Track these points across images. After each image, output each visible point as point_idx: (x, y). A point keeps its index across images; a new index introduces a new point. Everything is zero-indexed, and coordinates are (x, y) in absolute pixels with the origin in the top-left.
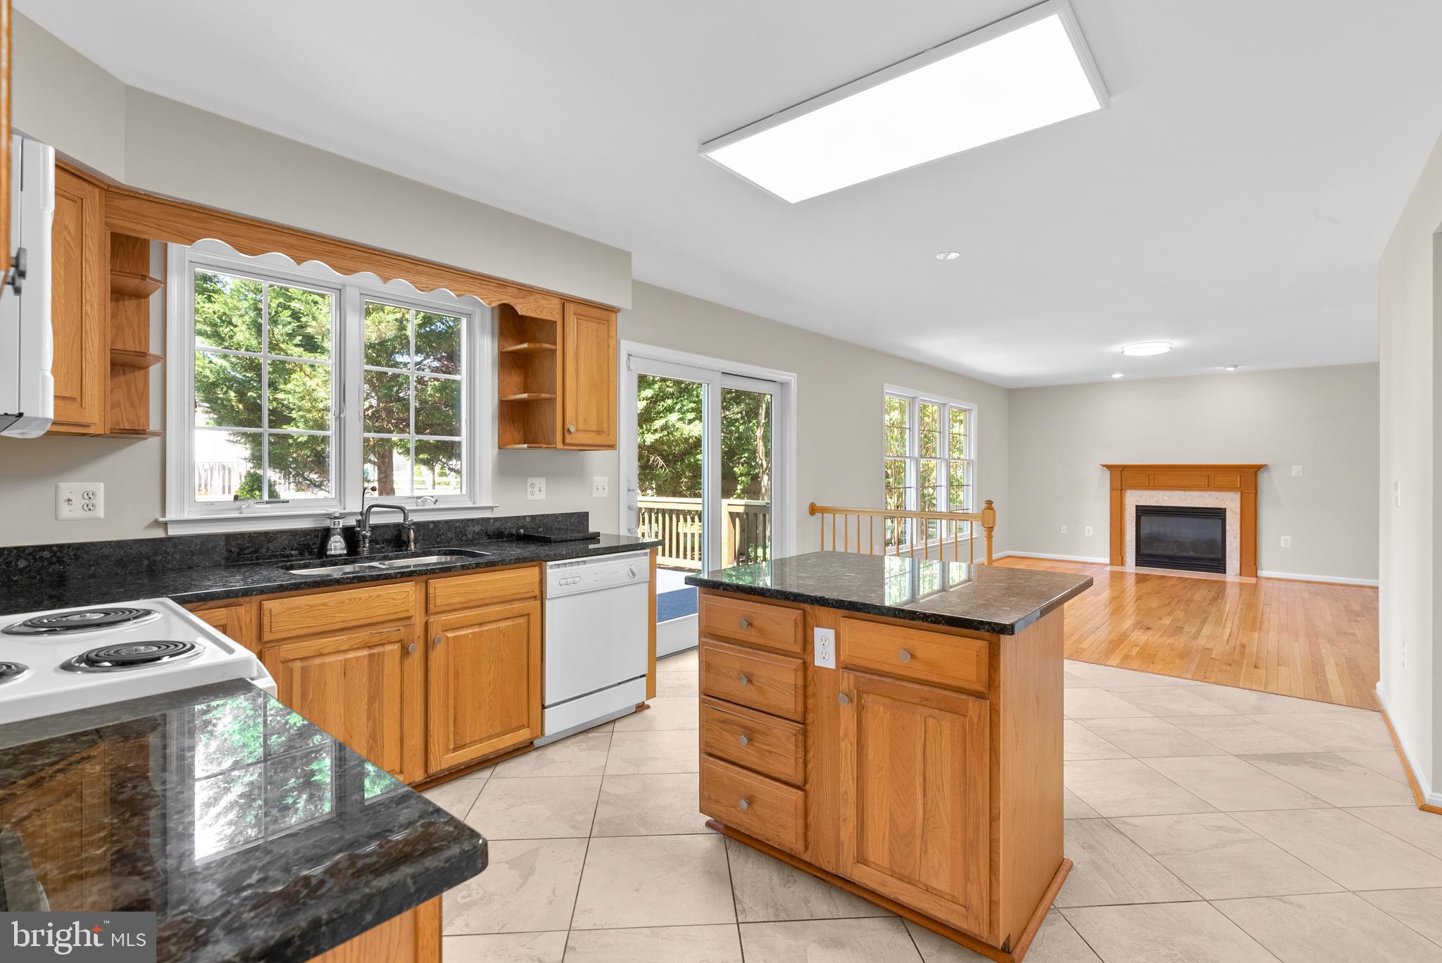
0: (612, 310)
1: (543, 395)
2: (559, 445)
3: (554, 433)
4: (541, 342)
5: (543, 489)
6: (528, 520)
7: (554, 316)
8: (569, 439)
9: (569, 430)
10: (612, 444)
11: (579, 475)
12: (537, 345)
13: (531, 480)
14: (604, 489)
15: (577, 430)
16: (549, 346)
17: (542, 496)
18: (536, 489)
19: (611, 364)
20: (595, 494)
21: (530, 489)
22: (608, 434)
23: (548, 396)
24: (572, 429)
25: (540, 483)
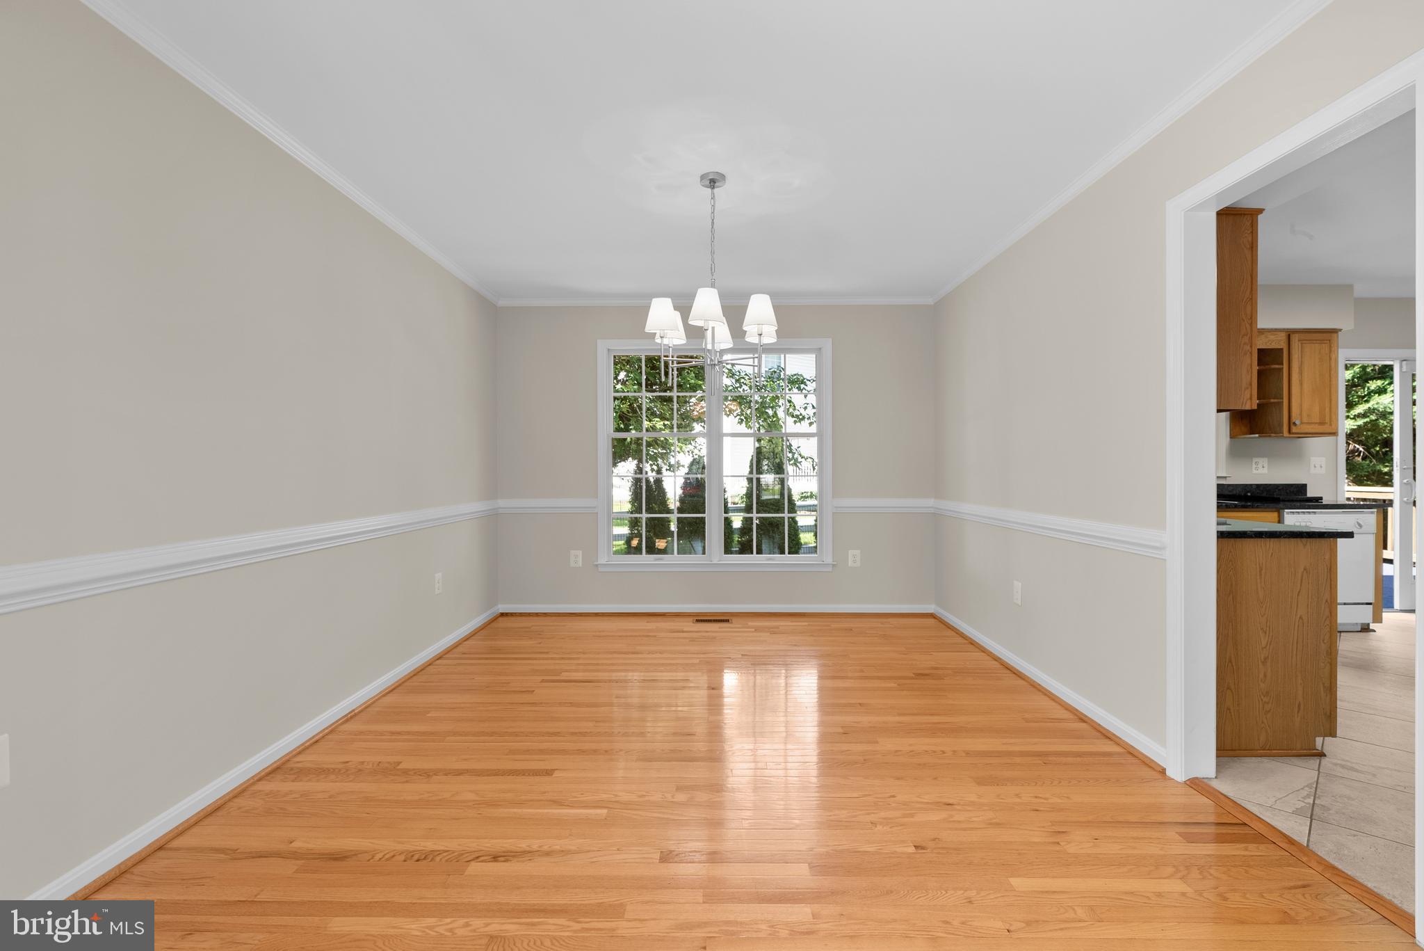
0: (1334, 331)
1: (1272, 400)
2: (1286, 433)
3: (1281, 425)
4: (1268, 364)
5: (1266, 465)
6: (1254, 487)
7: (1283, 345)
8: (1294, 429)
9: (1294, 423)
10: (1334, 431)
11: (1299, 456)
12: (1267, 367)
13: (1255, 460)
14: (1321, 467)
15: (1302, 423)
16: (1277, 366)
17: (1265, 471)
18: (1260, 466)
19: (1333, 372)
20: (1313, 471)
21: (1254, 466)
22: (1331, 425)
23: (1276, 400)
24: (1298, 422)
25: (1263, 462)
